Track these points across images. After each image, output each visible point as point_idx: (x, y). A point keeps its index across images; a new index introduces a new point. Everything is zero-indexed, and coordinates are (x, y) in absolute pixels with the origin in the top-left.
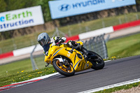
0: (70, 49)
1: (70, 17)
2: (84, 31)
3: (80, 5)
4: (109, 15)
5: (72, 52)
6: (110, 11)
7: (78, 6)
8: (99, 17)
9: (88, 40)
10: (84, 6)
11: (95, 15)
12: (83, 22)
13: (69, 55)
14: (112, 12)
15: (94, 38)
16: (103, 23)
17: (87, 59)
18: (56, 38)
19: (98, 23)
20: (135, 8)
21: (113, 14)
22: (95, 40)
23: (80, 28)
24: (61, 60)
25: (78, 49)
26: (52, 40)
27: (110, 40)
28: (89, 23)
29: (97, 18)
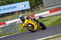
0: (33, 21)
1: (2, 14)
2: (8, 20)
3: (6, 9)
4: (19, 13)
5: (34, 22)
6: (19, 12)
7: (5, 9)
8: (14, 14)
9: (10, 24)
10: (7, 9)
11: (13, 13)
12: (7, 16)
13: (33, 23)
14: (20, 12)
15: (12, 23)
16: (16, 17)
17: (40, 25)
18: (27, 17)
19: (14, 17)
20: (30, 10)
21: (20, 13)
22: (13, 24)
23: (6, 19)
24: (30, 25)
25: (36, 21)
26: (25, 18)
27: (19, 24)
28: (10, 17)
29: (13, 15)
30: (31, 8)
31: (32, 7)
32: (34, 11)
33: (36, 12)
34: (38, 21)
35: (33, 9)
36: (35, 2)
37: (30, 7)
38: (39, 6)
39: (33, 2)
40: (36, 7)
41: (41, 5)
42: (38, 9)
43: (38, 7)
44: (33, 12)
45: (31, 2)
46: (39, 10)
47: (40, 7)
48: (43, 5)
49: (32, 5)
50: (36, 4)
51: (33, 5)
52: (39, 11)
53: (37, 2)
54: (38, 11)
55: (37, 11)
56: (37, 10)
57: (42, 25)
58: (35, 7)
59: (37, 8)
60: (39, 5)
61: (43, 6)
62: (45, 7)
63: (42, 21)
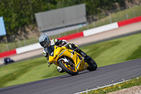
5: (74, 54)
13: (72, 56)
18: (56, 40)
24: (66, 60)
30: (9, 33)
31: (11, 31)
32: (16, 39)
33: (19, 42)
34: (80, 50)
35: (14, 36)
36: (16, 20)
37: (6, 30)
38: (27, 29)
39: (13, 20)
40: (19, 32)
41: (31, 26)
42: (25, 36)
43: (25, 32)
44: (14, 44)
45: (9, 20)
46: (27, 38)
47: (30, 32)
48: (36, 26)
49: (10, 27)
50: (20, 23)
51: (13, 26)
52: (28, 41)
53: (22, 20)
54: (25, 41)
55: (21, 40)
56: (23, 37)
57: (88, 59)
58: (17, 31)
59: (23, 33)
60: (26, 26)
61: (36, 28)
62: (39, 30)
63: (35, 63)
